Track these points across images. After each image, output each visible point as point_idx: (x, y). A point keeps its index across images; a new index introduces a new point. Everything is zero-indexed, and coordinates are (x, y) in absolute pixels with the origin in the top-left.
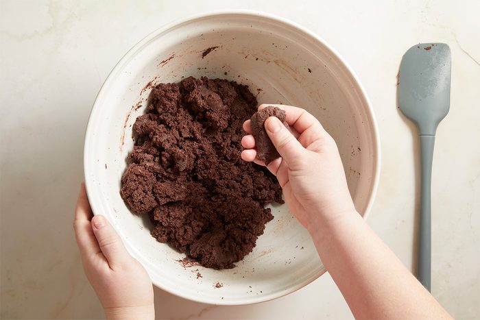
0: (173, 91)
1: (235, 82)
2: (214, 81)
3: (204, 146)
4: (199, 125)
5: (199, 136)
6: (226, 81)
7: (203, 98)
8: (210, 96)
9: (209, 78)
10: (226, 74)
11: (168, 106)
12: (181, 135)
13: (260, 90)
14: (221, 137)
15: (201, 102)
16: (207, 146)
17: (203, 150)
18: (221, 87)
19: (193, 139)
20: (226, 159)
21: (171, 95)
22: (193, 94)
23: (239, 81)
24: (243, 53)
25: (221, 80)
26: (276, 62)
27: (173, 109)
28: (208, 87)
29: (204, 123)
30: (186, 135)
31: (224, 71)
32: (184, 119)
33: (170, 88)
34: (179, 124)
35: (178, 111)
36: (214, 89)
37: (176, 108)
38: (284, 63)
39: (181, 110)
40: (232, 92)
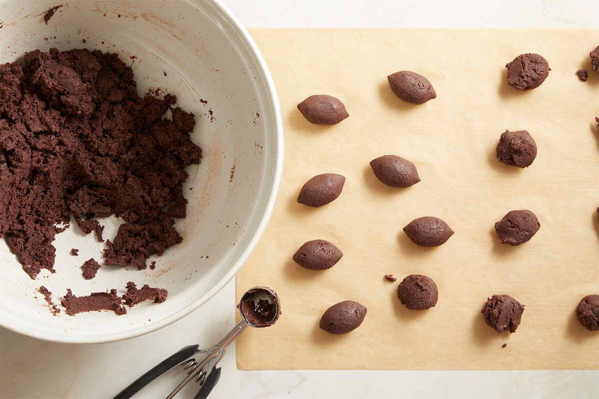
0: (13, 72)
1: (100, 51)
2: (69, 53)
3: (65, 140)
4: (55, 113)
5: (55, 128)
6: (85, 50)
7: (51, 76)
8: (60, 72)
9: (60, 50)
10: (84, 41)
11: (7, 93)
12: (29, 130)
13: (133, 57)
14: (88, 126)
15: (50, 82)
16: (70, 139)
17: (64, 145)
18: (77, 59)
19: (48, 132)
20: (99, 154)
21: (9, 77)
22: (39, 73)
23: (104, 50)
24: (98, 10)
25: (78, 51)
26: (144, 16)
27: (15, 96)
28: (58, 61)
29: (62, 109)
30: (37, 127)
31: (80, 38)
32: (32, 107)
33: (9, 69)
34: (24, 114)
35: (23, 99)
36: (68, 63)
37: (19, 95)
38: (154, 16)
39: (27, 97)
40: (94, 64)
